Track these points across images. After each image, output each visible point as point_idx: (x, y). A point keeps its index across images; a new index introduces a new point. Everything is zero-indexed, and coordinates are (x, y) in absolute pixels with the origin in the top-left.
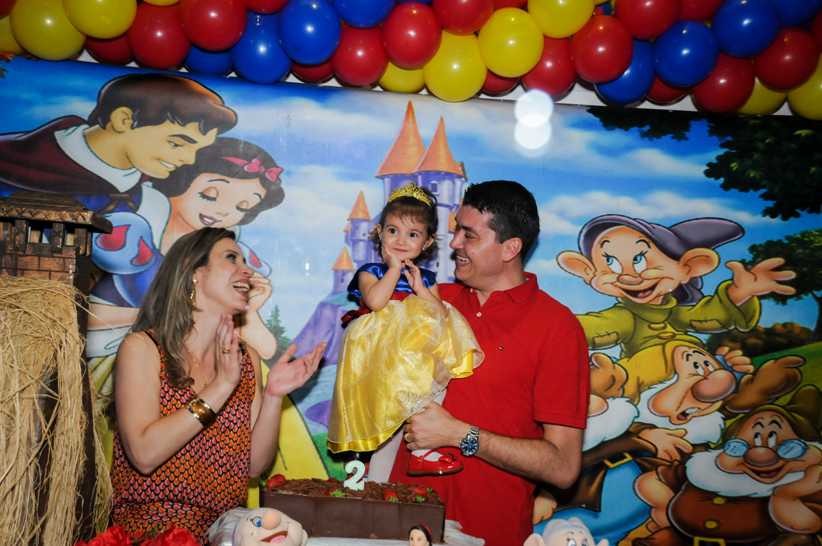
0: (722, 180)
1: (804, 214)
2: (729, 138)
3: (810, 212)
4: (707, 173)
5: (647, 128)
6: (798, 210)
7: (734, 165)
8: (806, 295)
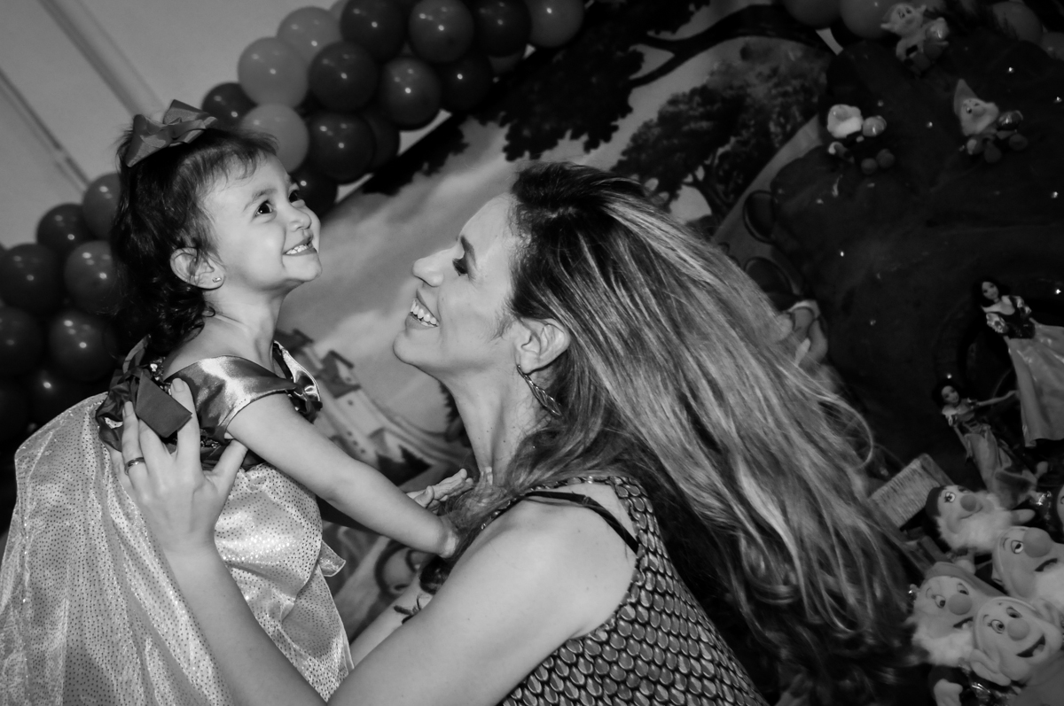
0: (527, 154)
1: (620, 122)
2: (502, 114)
3: (623, 116)
4: (510, 158)
5: (426, 166)
6: (614, 123)
7: (526, 133)
8: (679, 188)
